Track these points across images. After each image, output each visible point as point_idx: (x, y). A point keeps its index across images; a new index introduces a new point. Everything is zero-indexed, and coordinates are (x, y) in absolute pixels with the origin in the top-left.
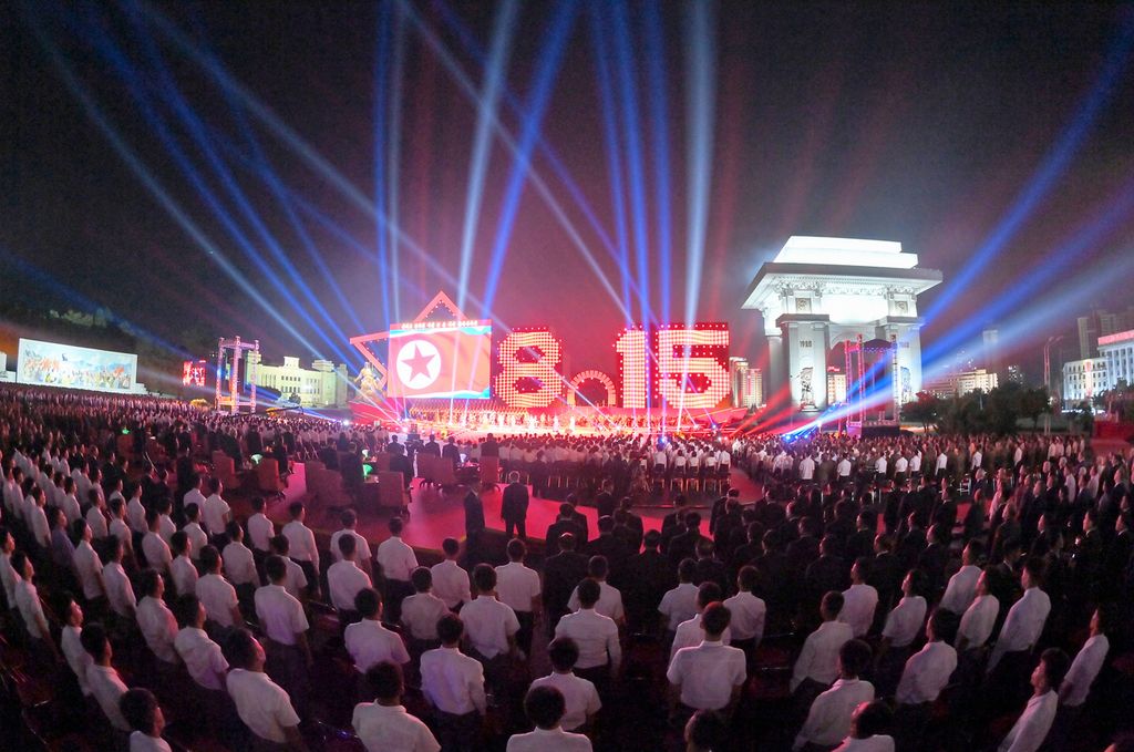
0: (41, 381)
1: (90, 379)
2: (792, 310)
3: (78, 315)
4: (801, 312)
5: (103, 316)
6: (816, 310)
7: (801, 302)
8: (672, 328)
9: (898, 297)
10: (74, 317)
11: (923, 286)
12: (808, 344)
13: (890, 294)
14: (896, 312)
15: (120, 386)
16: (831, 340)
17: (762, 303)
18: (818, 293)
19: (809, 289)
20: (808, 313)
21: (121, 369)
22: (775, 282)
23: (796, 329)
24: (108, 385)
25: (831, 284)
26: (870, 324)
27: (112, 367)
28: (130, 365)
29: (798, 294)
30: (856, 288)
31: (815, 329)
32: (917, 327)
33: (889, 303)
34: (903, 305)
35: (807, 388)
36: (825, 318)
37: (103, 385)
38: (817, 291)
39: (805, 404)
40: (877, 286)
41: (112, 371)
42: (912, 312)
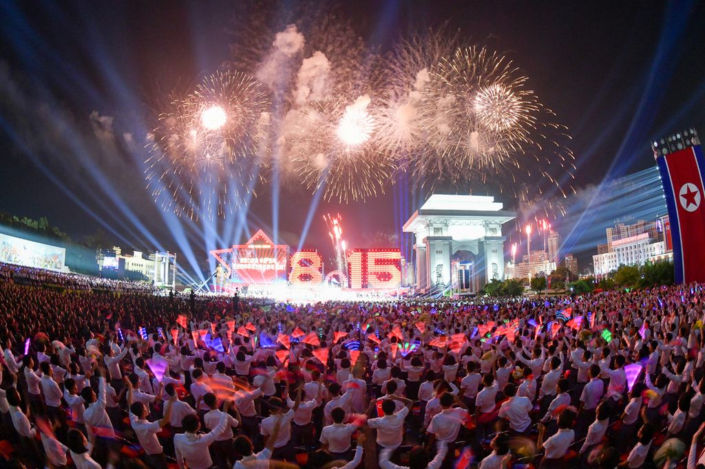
0: (11, 261)
1: (40, 262)
2: (432, 234)
3: (30, 221)
4: (437, 235)
5: (44, 222)
6: (445, 234)
7: (437, 230)
8: (374, 251)
9: (491, 226)
10: (28, 222)
11: (505, 220)
12: (440, 252)
13: (487, 225)
14: (489, 234)
15: (56, 267)
16: (453, 249)
17: (415, 229)
18: (446, 225)
19: (441, 223)
20: (441, 236)
21: (56, 256)
22: (423, 219)
23: (434, 245)
24: (49, 266)
25: (453, 220)
26: (475, 240)
27: (52, 255)
28: (61, 255)
29: (435, 226)
30: (468, 222)
31: (444, 244)
32: (501, 242)
33: (486, 229)
34: (493, 230)
35: (440, 276)
36: (450, 238)
37: (46, 266)
38: (446, 224)
39: (438, 284)
40: (480, 220)
41: (52, 258)
42: (499, 234)
